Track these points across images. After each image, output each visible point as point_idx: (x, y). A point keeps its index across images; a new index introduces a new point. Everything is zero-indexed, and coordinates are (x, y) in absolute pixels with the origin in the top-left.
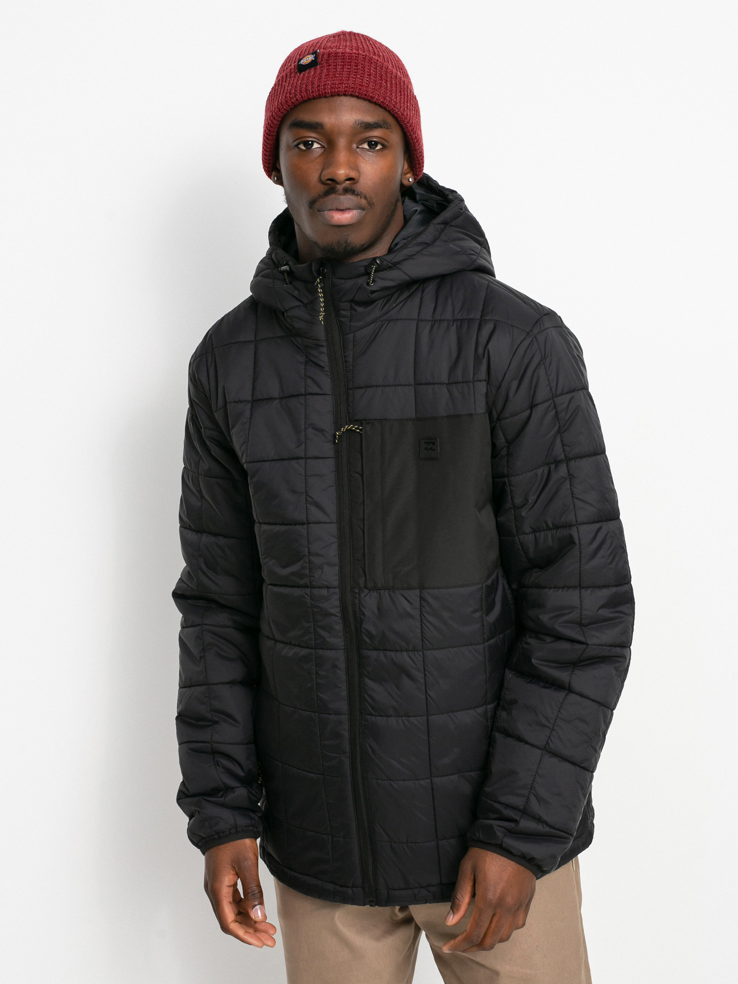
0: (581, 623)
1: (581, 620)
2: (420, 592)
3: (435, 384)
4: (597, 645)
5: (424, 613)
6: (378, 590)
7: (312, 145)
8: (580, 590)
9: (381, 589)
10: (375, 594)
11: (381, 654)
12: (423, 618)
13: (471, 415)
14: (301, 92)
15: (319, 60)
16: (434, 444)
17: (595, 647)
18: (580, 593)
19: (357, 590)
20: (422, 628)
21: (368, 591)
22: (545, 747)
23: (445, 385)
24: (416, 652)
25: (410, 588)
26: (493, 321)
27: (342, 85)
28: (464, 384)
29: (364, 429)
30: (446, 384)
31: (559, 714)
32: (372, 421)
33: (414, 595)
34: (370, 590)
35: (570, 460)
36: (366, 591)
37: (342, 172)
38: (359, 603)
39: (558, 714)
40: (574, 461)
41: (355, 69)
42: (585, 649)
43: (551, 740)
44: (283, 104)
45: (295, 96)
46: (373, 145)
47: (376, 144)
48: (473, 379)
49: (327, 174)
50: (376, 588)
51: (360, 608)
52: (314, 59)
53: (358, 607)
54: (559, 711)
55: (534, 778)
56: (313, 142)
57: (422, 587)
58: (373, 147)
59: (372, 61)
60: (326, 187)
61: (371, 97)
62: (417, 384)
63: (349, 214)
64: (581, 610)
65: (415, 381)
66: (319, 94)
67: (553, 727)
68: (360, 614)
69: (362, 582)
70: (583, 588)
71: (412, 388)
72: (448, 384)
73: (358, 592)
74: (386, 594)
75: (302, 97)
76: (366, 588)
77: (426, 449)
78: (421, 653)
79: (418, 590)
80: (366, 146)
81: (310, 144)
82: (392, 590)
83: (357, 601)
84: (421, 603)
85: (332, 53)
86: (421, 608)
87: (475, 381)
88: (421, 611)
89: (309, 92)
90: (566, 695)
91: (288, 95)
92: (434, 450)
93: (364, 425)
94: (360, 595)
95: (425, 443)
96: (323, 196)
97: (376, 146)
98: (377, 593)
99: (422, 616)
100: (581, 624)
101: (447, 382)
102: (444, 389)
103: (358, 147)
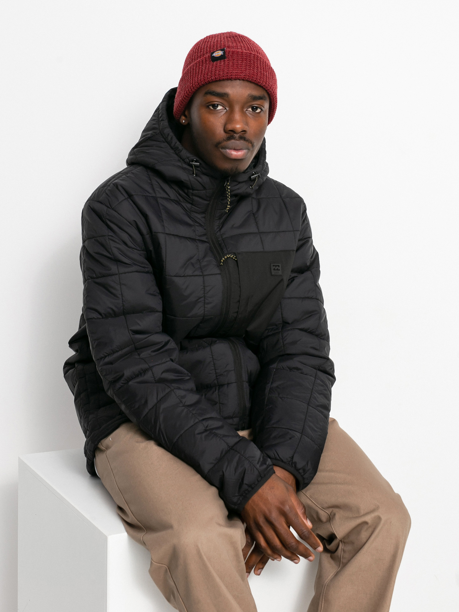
7: (217, 106)
13: (294, 250)
14: (215, 75)
15: (226, 55)
16: (279, 266)
27: (242, 74)
37: (238, 127)
41: (249, 64)
44: (202, 80)
45: (211, 77)
46: (255, 109)
47: (257, 108)
49: (230, 127)
52: (223, 54)
55: (306, 417)
56: (218, 105)
58: (255, 110)
59: (258, 59)
60: (228, 135)
61: (259, 82)
62: (261, 233)
63: (242, 152)
65: (259, 231)
66: (227, 78)
71: (259, 235)
75: (215, 78)
77: (274, 269)
80: (250, 109)
81: (216, 106)
85: (234, 52)
89: (221, 76)
91: (206, 76)
92: (279, 270)
95: (273, 266)
96: (226, 140)
97: (257, 110)
103: (246, 110)
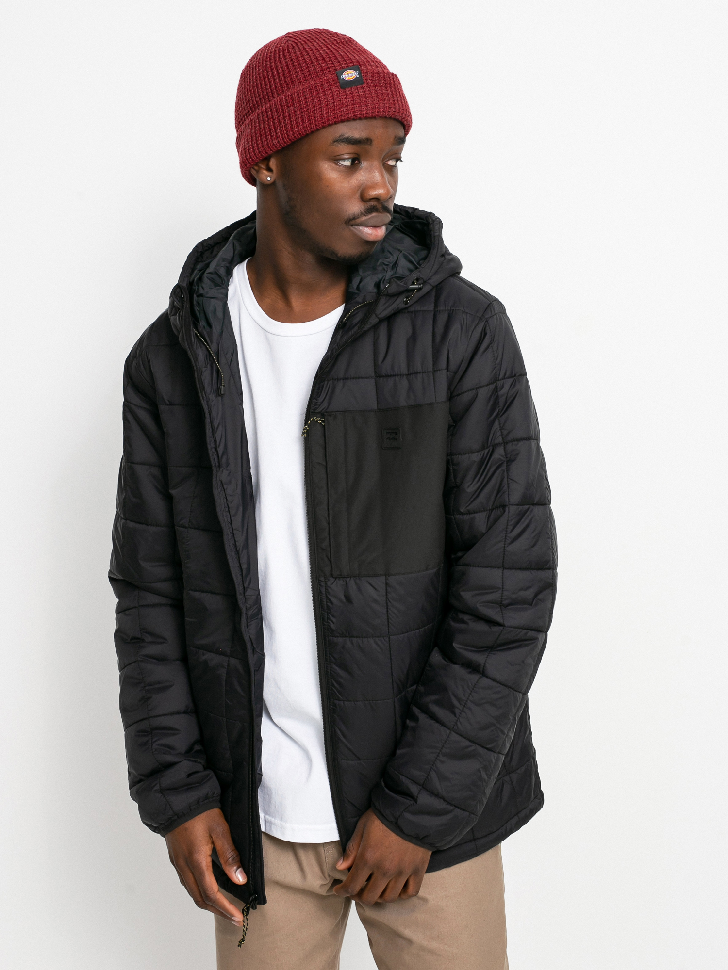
0: (501, 603)
1: (502, 601)
2: (386, 579)
3: (395, 376)
4: (514, 627)
5: (390, 599)
6: (344, 578)
8: (503, 571)
9: (347, 578)
10: (341, 582)
11: (348, 640)
12: (389, 604)
13: (431, 404)
15: (364, 79)
16: (396, 433)
17: (512, 629)
18: (503, 573)
19: (322, 579)
20: (388, 614)
21: (334, 579)
22: (453, 727)
23: (405, 377)
24: (382, 638)
25: (376, 575)
26: (447, 312)
28: (424, 374)
29: (326, 421)
30: (406, 375)
31: (471, 696)
32: (334, 413)
33: (379, 582)
34: (336, 578)
35: (507, 443)
36: (332, 579)
38: (326, 592)
39: (469, 696)
40: (511, 444)
42: (502, 630)
43: (459, 721)
48: (433, 369)
50: (341, 576)
51: (327, 596)
52: (358, 76)
53: (324, 595)
54: (470, 694)
55: (438, 756)
57: (387, 575)
62: (377, 377)
64: (502, 591)
65: (375, 373)
67: (463, 709)
68: (327, 602)
69: (327, 569)
70: (506, 569)
71: (373, 381)
72: (408, 375)
73: (323, 580)
74: (352, 583)
76: (332, 576)
77: (388, 438)
78: (387, 639)
79: (384, 577)
82: (357, 578)
83: (323, 590)
84: (386, 589)
86: (387, 595)
87: (435, 371)
88: (387, 598)
90: (479, 679)
92: (396, 439)
93: (326, 418)
94: (326, 584)
95: (387, 433)
98: (343, 581)
99: (388, 602)
100: (502, 605)
101: (407, 373)
102: (405, 381)
